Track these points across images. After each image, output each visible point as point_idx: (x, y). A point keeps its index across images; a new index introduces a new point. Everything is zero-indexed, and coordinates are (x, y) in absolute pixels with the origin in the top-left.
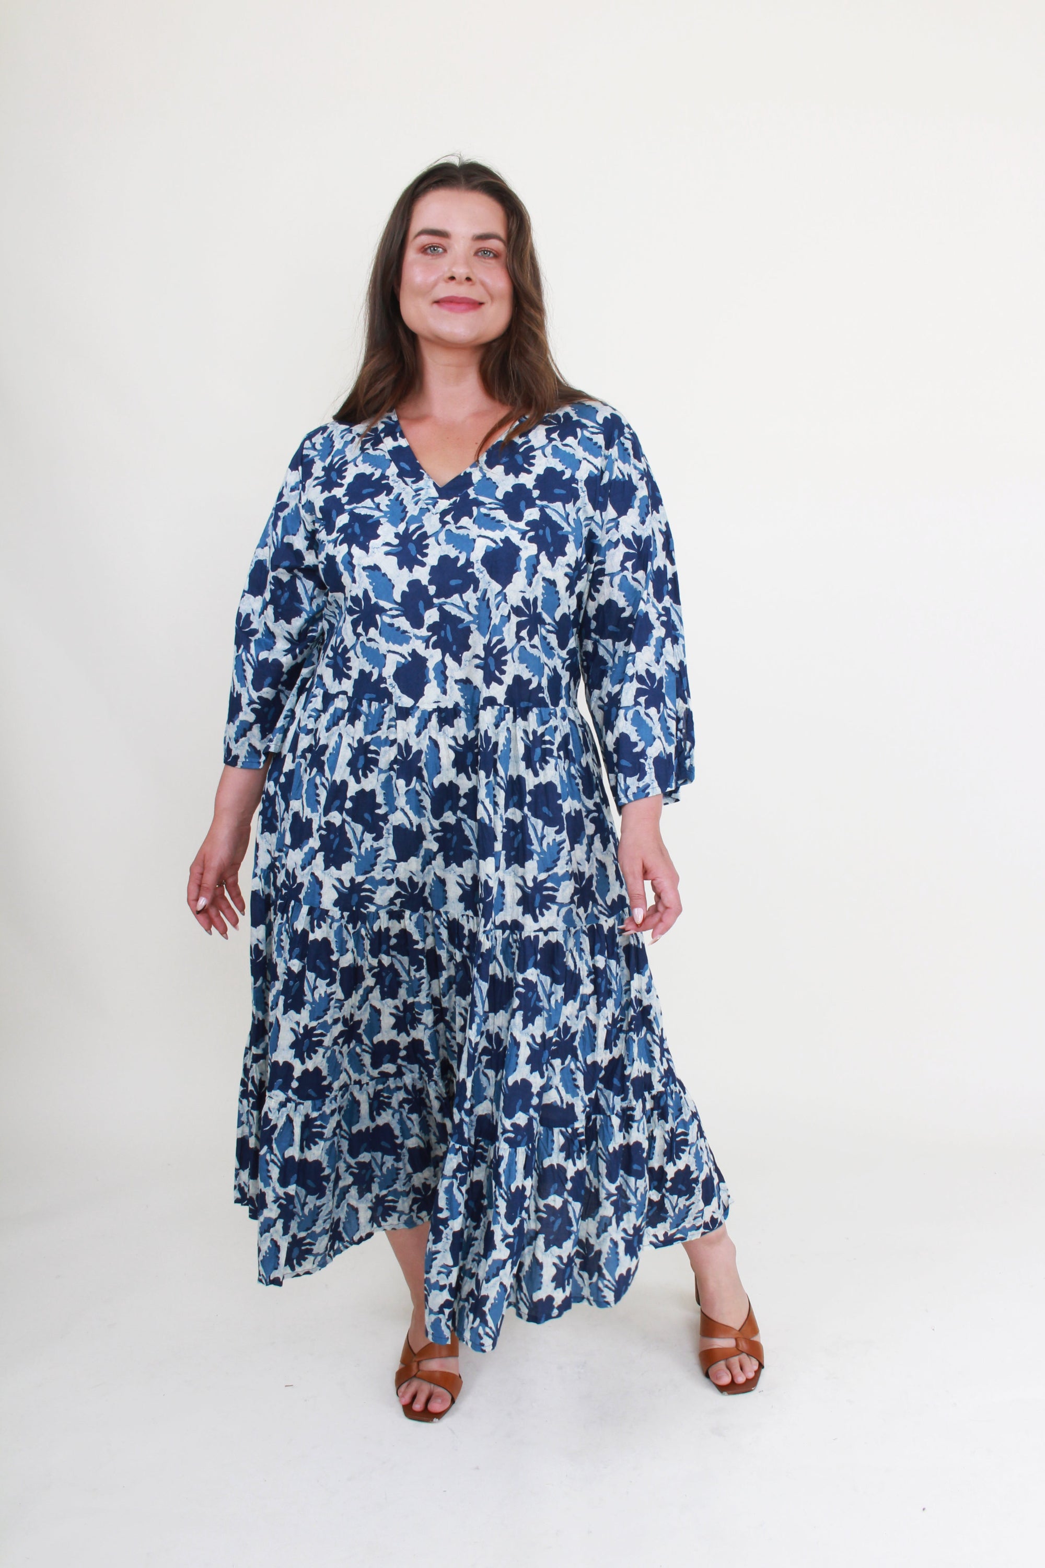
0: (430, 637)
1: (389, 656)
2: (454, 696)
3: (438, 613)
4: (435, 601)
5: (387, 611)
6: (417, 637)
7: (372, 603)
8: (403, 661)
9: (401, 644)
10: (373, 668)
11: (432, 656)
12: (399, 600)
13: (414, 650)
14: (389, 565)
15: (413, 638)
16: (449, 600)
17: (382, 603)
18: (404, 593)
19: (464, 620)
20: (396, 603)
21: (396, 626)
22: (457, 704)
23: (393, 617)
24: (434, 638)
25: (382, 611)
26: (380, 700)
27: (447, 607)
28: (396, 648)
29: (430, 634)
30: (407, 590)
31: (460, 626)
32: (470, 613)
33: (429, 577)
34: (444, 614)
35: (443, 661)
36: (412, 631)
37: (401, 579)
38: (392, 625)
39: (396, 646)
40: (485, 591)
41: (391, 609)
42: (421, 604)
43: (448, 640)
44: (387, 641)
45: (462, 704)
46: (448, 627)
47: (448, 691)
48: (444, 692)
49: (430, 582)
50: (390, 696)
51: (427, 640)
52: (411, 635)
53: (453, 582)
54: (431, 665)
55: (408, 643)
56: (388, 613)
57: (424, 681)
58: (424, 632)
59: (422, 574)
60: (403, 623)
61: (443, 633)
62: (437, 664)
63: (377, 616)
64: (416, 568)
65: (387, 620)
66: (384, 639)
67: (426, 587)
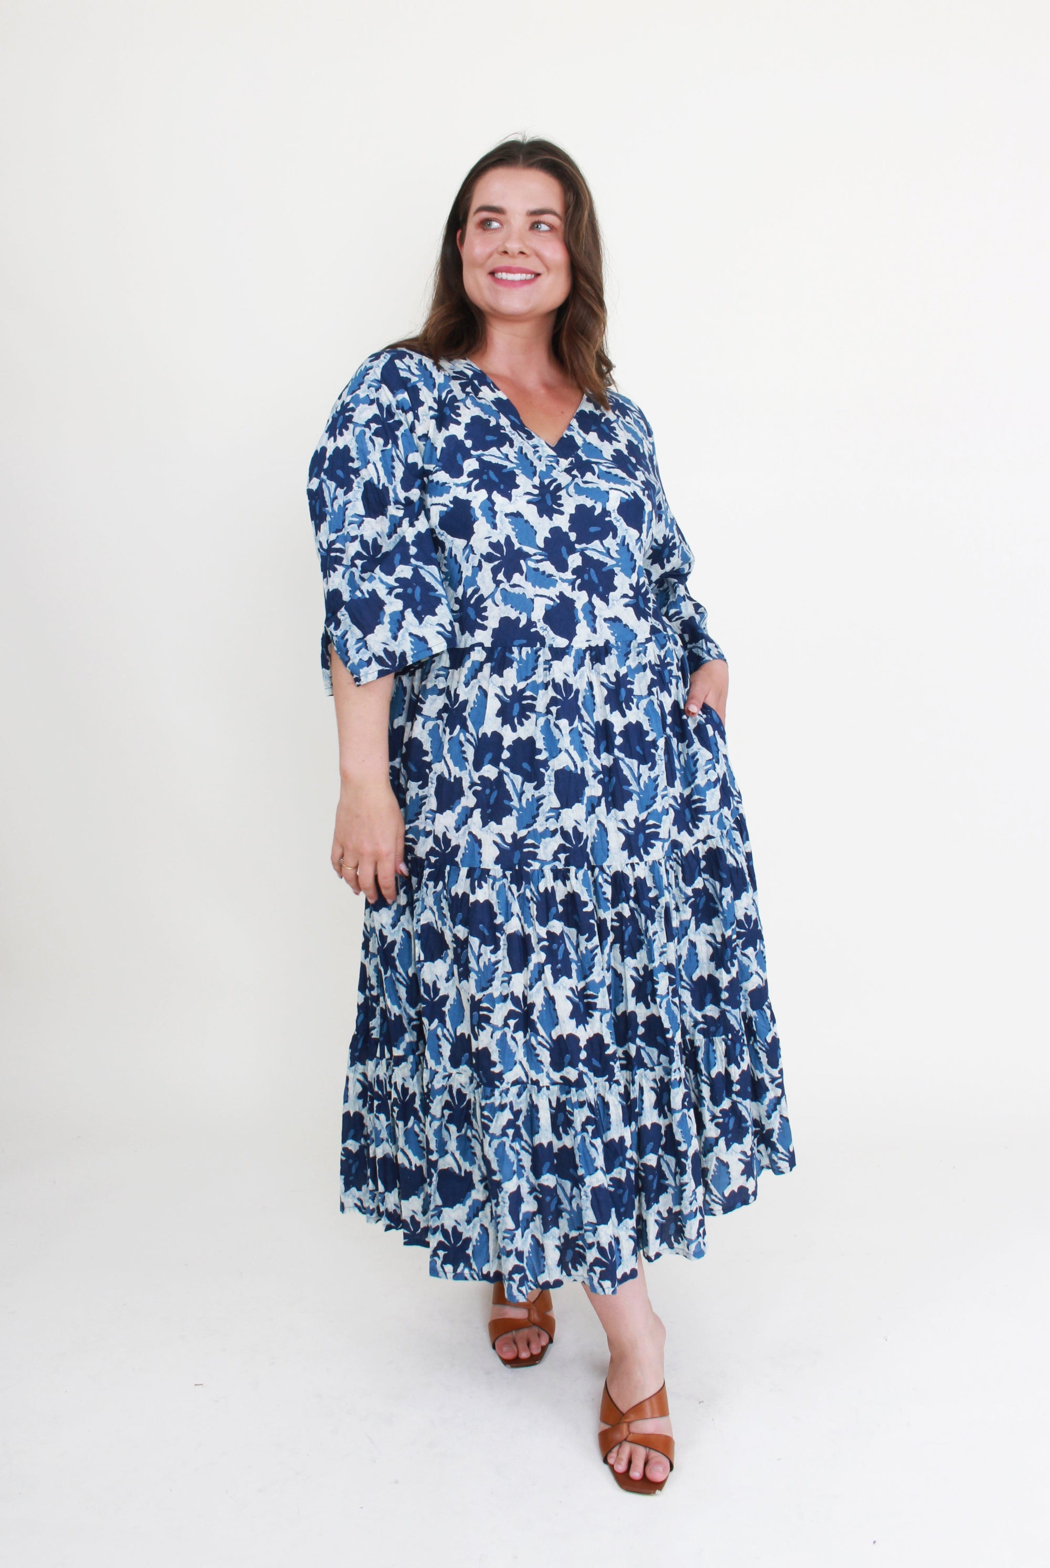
0: (575, 580)
1: (537, 600)
2: (604, 634)
3: (580, 558)
4: (577, 546)
5: (531, 556)
6: (563, 580)
7: (516, 548)
8: (552, 603)
9: (548, 588)
10: (520, 613)
11: (578, 598)
12: (542, 545)
13: (561, 593)
14: (531, 513)
15: (559, 581)
16: (589, 546)
17: (526, 549)
18: (546, 539)
19: (607, 564)
20: (539, 548)
21: (541, 570)
22: (607, 642)
23: (538, 561)
24: (579, 581)
25: (527, 556)
26: (531, 644)
27: (588, 552)
28: (543, 591)
29: (575, 577)
30: (549, 536)
31: (604, 570)
32: (612, 558)
33: (569, 525)
34: (586, 559)
35: (590, 602)
36: (558, 575)
37: (543, 527)
38: (537, 570)
39: (543, 589)
40: (624, 538)
41: (535, 554)
42: (564, 550)
43: (593, 582)
44: (534, 586)
45: (612, 640)
46: (592, 571)
47: (598, 630)
48: (594, 631)
49: (571, 529)
50: (542, 640)
51: (572, 583)
52: (557, 578)
53: (593, 529)
54: (579, 605)
55: (555, 586)
56: (533, 558)
57: (574, 622)
58: (569, 575)
59: (562, 522)
60: (548, 567)
61: (586, 577)
62: (584, 605)
63: (522, 562)
64: (555, 516)
65: (532, 564)
66: (530, 584)
67: (566, 534)
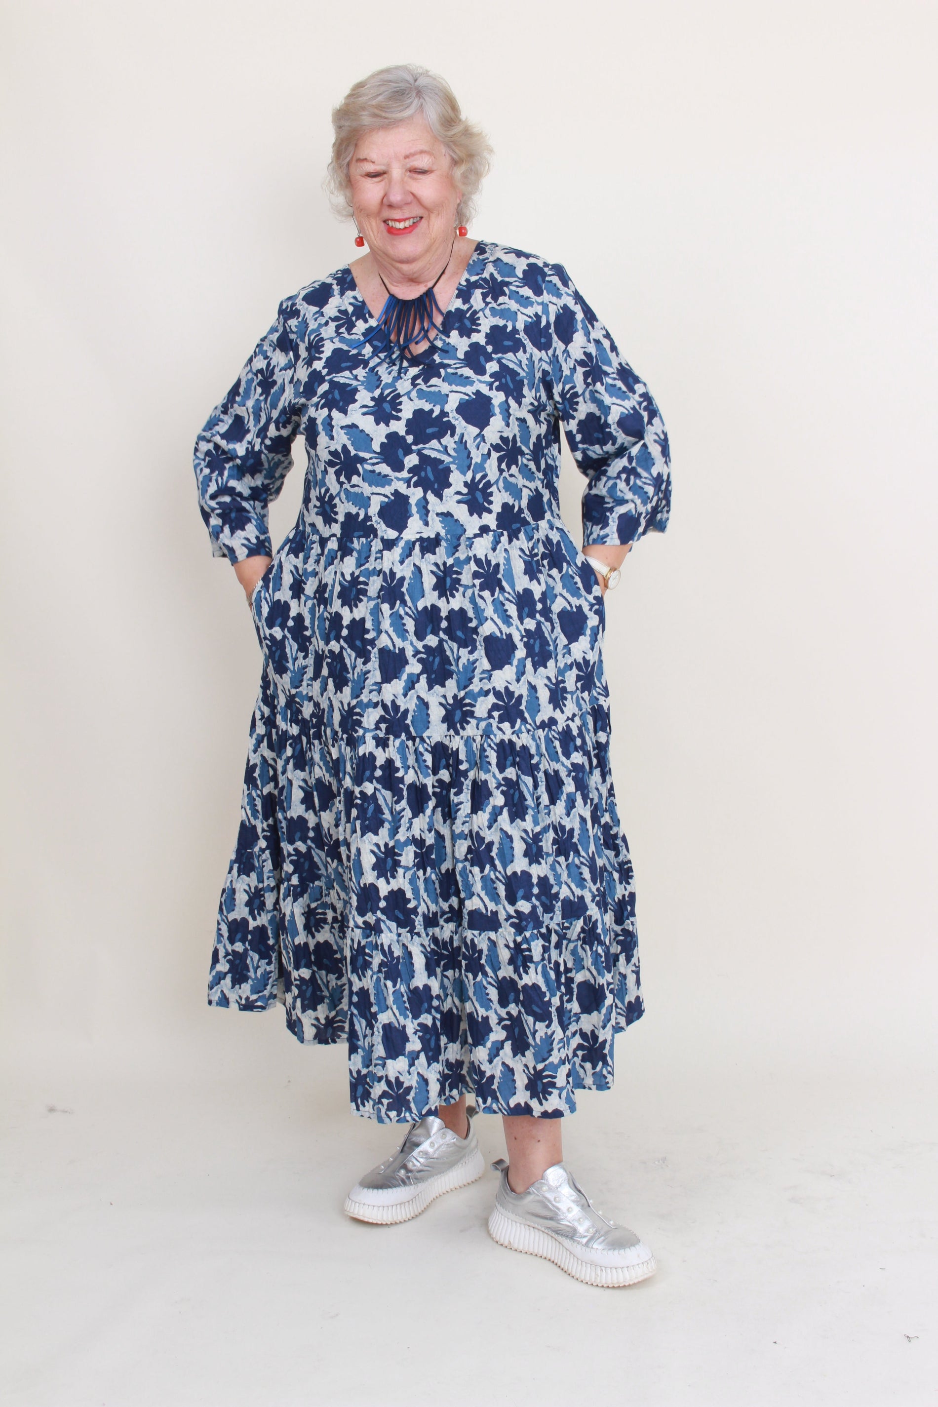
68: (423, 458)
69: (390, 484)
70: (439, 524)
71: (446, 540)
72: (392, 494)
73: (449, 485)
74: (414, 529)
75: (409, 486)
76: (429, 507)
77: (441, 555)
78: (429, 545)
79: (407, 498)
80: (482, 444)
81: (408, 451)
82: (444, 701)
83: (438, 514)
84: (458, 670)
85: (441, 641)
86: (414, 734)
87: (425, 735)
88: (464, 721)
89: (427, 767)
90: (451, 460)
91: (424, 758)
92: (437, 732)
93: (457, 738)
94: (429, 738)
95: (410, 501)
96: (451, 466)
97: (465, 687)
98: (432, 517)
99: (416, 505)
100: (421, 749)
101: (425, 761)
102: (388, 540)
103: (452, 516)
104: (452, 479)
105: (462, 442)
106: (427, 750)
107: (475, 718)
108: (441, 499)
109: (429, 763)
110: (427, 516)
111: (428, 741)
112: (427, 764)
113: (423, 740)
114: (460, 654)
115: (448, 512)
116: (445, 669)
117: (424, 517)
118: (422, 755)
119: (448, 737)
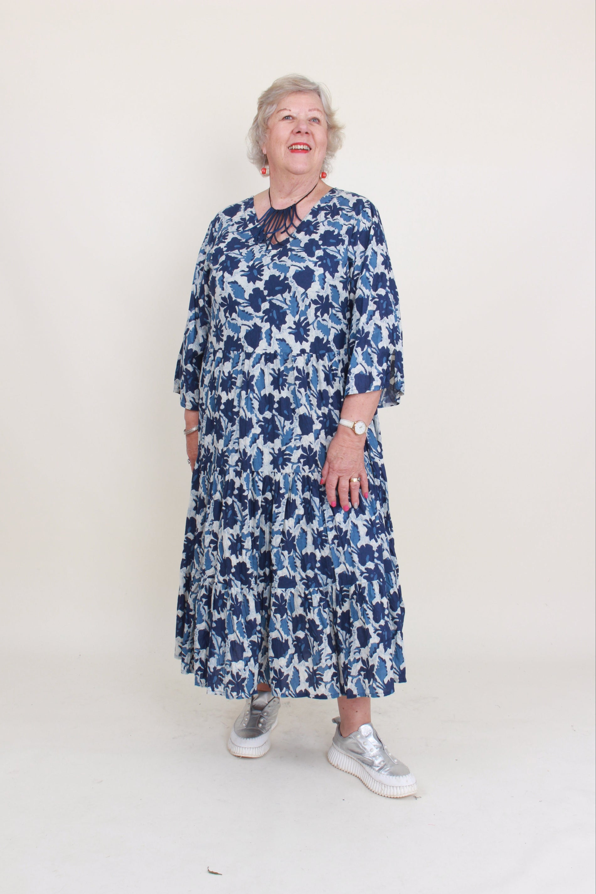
68: (272, 305)
69: (252, 320)
70: (277, 345)
71: (281, 356)
72: (253, 326)
73: (285, 322)
74: (263, 347)
75: (262, 321)
76: (272, 335)
77: (277, 364)
78: (270, 358)
79: (260, 328)
80: (306, 299)
81: (264, 300)
82: (272, 452)
83: (277, 340)
84: (283, 433)
85: (273, 416)
86: (253, 470)
87: (260, 471)
88: (284, 464)
89: (259, 490)
90: (287, 307)
91: (258, 484)
92: (267, 469)
93: (279, 474)
94: (262, 472)
95: (262, 330)
96: (287, 311)
97: (287, 444)
98: (273, 341)
99: (265, 333)
100: (257, 479)
101: (258, 486)
102: (248, 353)
103: (285, 341)
104: (287, 319)
105: (294, 297)
106: (260, 480)
107: (291, 462)
108: (280, 331)
109: (261, 488)
110: (271, 340)
111: (261, 474)
112: (259, 488)
113: (258, 474)
114: (285, 424)
115: (283, 339)
116: (274, 432)
117: (269, 341)
118: (257, 482)
119: (273, 473)
